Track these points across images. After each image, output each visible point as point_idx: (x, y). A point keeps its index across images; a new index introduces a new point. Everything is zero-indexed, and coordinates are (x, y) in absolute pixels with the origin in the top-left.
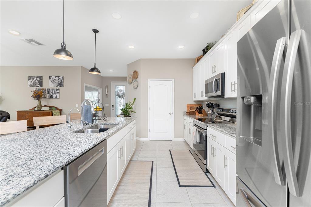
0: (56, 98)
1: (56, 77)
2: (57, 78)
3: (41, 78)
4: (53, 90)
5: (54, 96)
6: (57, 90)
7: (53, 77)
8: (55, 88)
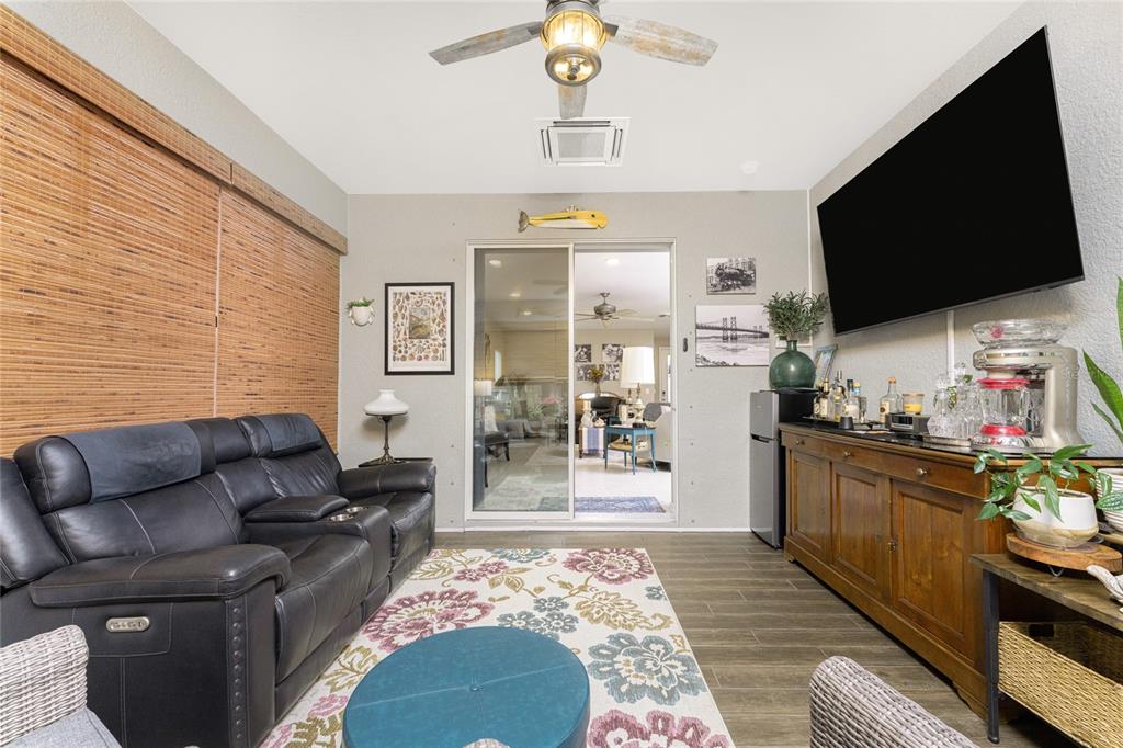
0: (614, 379)
1: (614, 346)
2: (616, 349)
3: (589, 347)
4: (609, 366)
5: (611, 376)
6: (615, 366)
7: (610, 347)
8: (612, 364)
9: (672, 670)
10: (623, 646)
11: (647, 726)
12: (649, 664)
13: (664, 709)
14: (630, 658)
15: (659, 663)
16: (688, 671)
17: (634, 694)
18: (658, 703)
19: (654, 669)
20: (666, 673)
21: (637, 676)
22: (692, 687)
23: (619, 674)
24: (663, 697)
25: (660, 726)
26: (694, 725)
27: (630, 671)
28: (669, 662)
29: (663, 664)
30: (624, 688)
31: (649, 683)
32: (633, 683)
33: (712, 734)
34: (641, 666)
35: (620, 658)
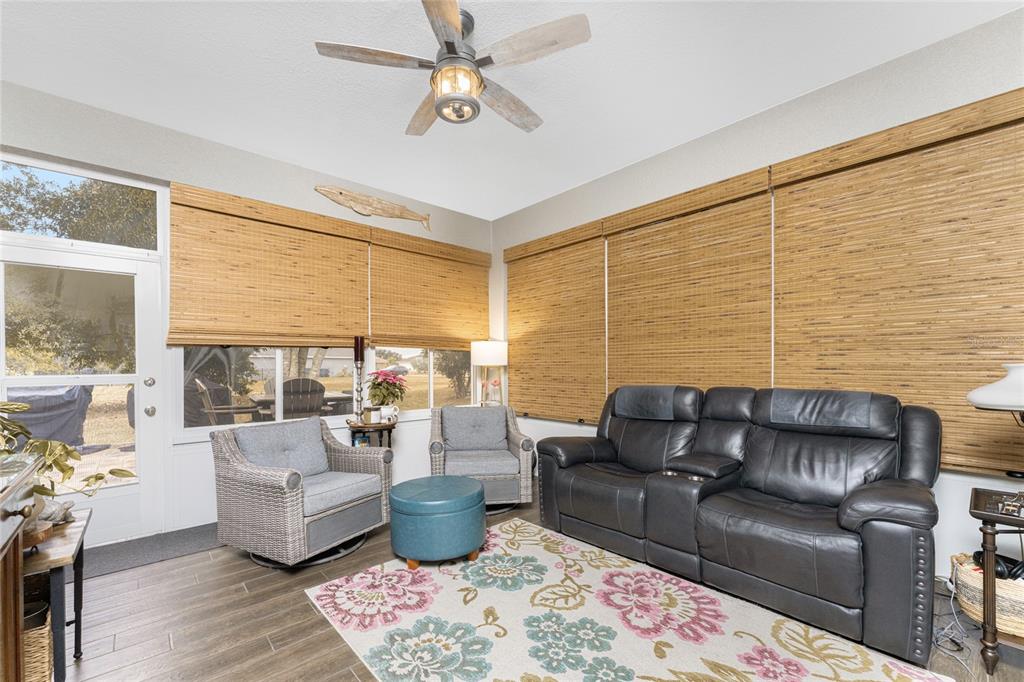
9: (401, 661)
10: (465, 663)
11: (397, 612)
12: (427, 656)
13: (392, 627)
14: (448, 653)
15: (418, 663)
16: (387, 669)
17: (422, 627)
18: (398, 629)
19: (419, 654)
20: (406, 656)
21: (429, 640)
22: (377, 655)
23: (445, 635)
24: (398, 634)
25: (389, 616)
26: (365, 627)
27: (437, 642)
28: (410, 668)
29: (414, 664)
30: (431, 627)
31: (416, 640)
32: (428, 634)
33: (351, 628)
34: (433, 651)
35: (457, 648)
